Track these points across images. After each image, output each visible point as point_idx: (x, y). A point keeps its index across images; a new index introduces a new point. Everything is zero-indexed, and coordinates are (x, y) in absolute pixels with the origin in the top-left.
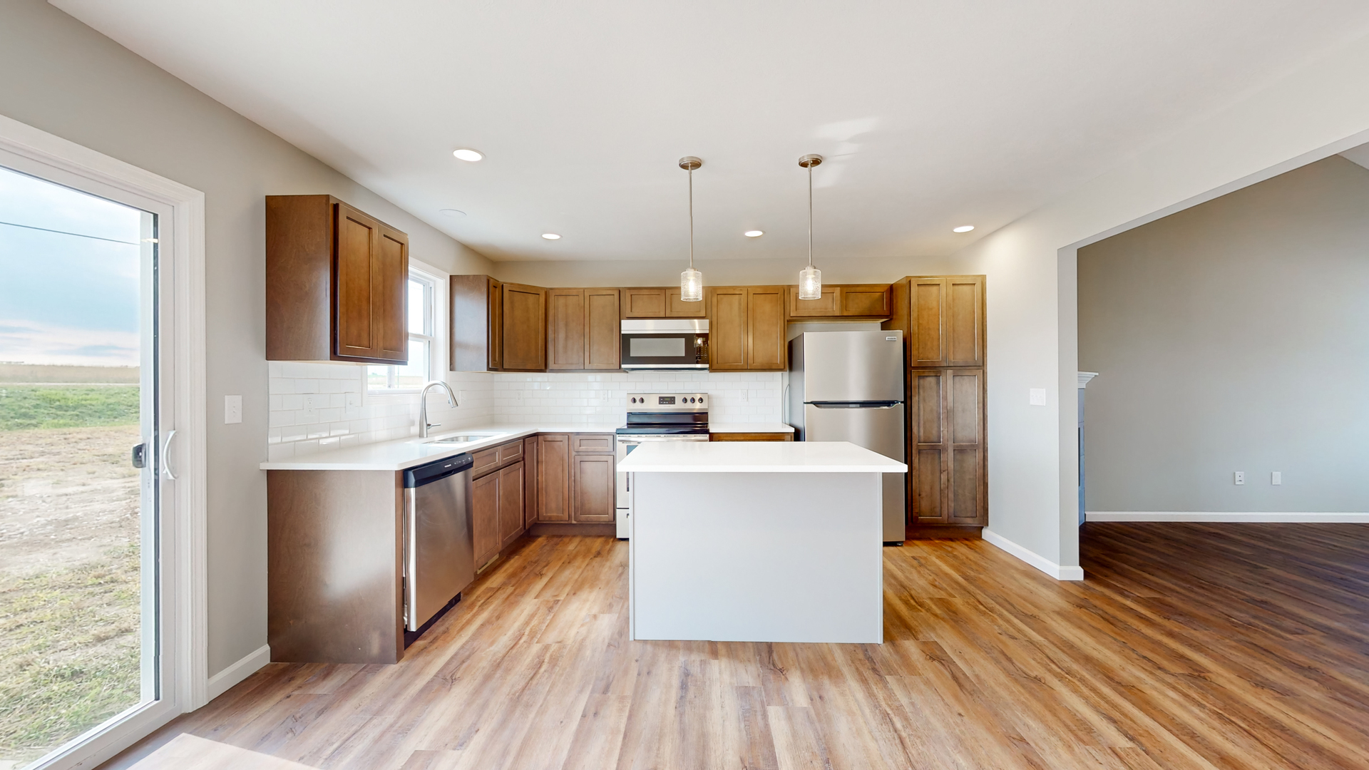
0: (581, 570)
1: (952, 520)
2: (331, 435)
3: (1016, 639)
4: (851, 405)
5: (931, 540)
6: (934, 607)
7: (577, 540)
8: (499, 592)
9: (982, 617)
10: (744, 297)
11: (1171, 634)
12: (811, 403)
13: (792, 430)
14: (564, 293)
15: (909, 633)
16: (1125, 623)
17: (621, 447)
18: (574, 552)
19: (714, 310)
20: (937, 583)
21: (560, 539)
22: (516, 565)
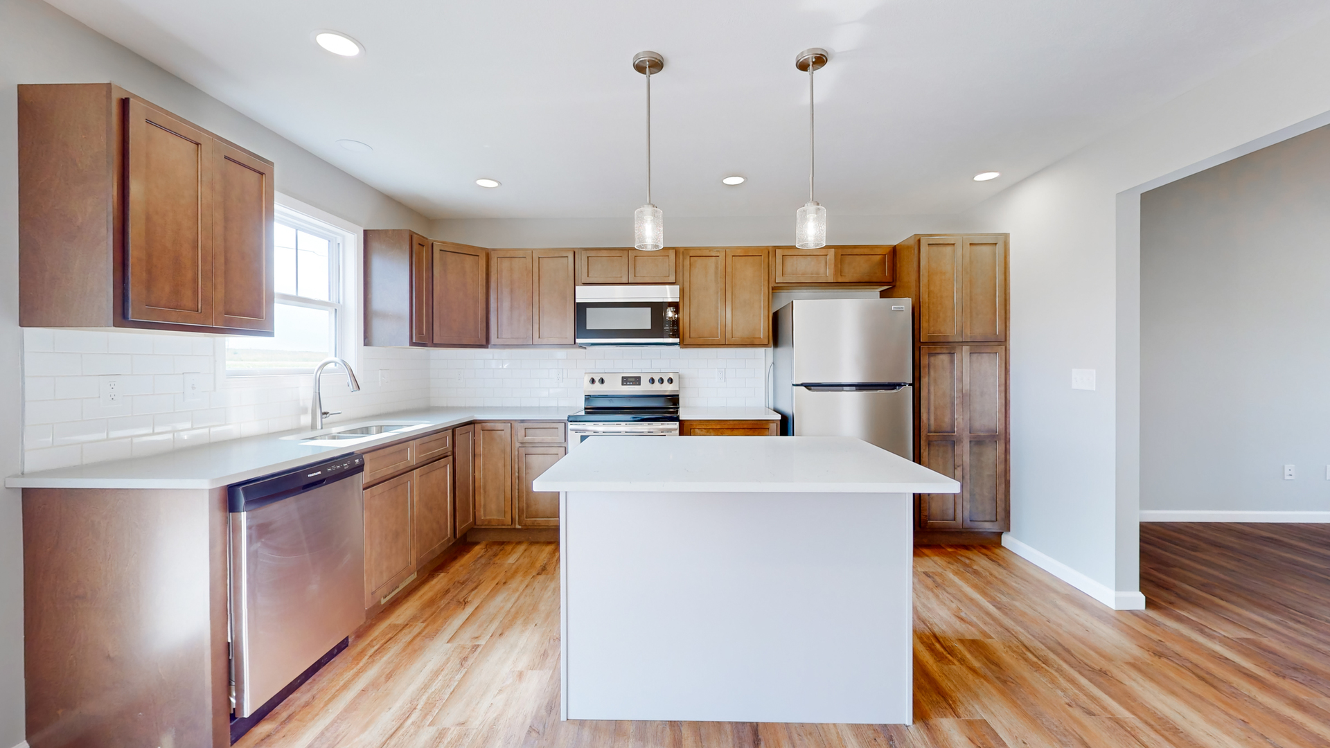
0: (517, 595)
1: (968, 524)
2: (156, 431)
3: (1094, 715)
4: (845, 388)
5: (943, 548)
6: (969, 656)
7: (522, 548)
8: (404, 631)
9: (1035, 673)
10: (721, 260)
11: (1298, 705)
12: (802, 385)
13: (779, 417)
14: (510, 255)
15: (944, 704)
16: (1230, 685)
17: (573, 438)
18: (514, 567)
19: (687, 274)
20: (963, 615)
21: (501, 548)
22: (438, 587)
